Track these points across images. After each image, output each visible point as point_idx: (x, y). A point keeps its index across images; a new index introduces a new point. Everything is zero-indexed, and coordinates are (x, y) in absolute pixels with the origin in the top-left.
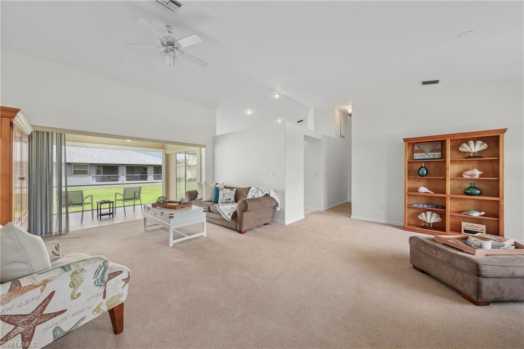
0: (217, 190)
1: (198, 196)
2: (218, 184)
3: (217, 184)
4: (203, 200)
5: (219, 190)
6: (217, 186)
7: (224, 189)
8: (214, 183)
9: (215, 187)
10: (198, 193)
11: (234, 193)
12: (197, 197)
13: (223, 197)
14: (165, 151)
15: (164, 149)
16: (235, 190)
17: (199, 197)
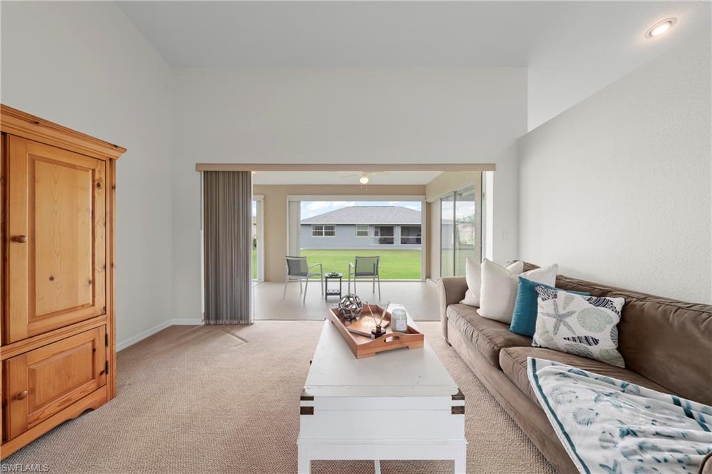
0: (529, 294)
1: (467, 293)
2: (534, 267)
3: (528, 267)
4: (480, 312)
5: (537, 295)
6: (529, 275)
7: (562, 294)
8: (520, 265)
9: (523, 280)
10: (467, 289)
11: (616, 319)
12: (463, 297)
13: (556, 328)
14: (426, 199)
15: (424, 194)
16: (619, 302)
17: (469, 299)
